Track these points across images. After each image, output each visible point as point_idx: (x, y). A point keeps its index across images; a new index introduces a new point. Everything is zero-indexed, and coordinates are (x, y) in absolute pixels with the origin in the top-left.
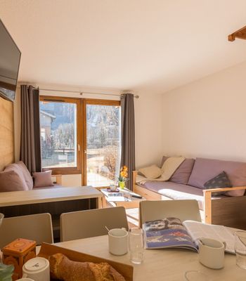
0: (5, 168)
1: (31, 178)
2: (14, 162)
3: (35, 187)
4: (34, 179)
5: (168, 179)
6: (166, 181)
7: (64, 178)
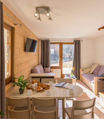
0: (35, 67)
1: (43, 69)
2: (38, 64)
3: (44, 72)
4: (44, 70)
5: (92, 73)
6: (91, 74)
7: (54, 70)
